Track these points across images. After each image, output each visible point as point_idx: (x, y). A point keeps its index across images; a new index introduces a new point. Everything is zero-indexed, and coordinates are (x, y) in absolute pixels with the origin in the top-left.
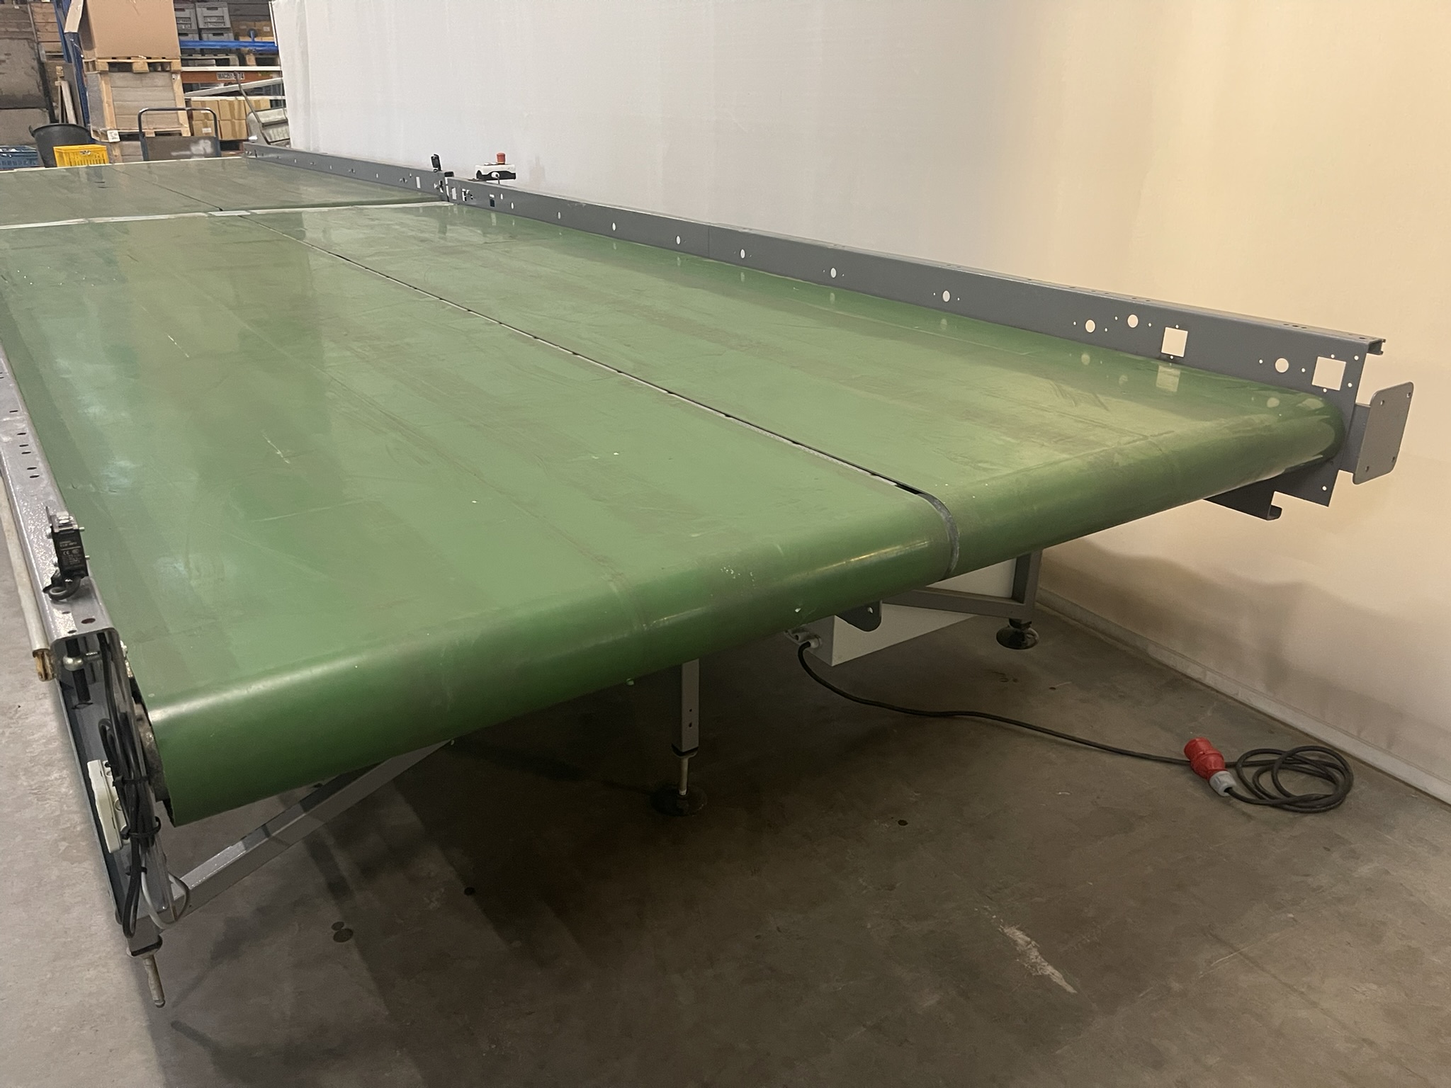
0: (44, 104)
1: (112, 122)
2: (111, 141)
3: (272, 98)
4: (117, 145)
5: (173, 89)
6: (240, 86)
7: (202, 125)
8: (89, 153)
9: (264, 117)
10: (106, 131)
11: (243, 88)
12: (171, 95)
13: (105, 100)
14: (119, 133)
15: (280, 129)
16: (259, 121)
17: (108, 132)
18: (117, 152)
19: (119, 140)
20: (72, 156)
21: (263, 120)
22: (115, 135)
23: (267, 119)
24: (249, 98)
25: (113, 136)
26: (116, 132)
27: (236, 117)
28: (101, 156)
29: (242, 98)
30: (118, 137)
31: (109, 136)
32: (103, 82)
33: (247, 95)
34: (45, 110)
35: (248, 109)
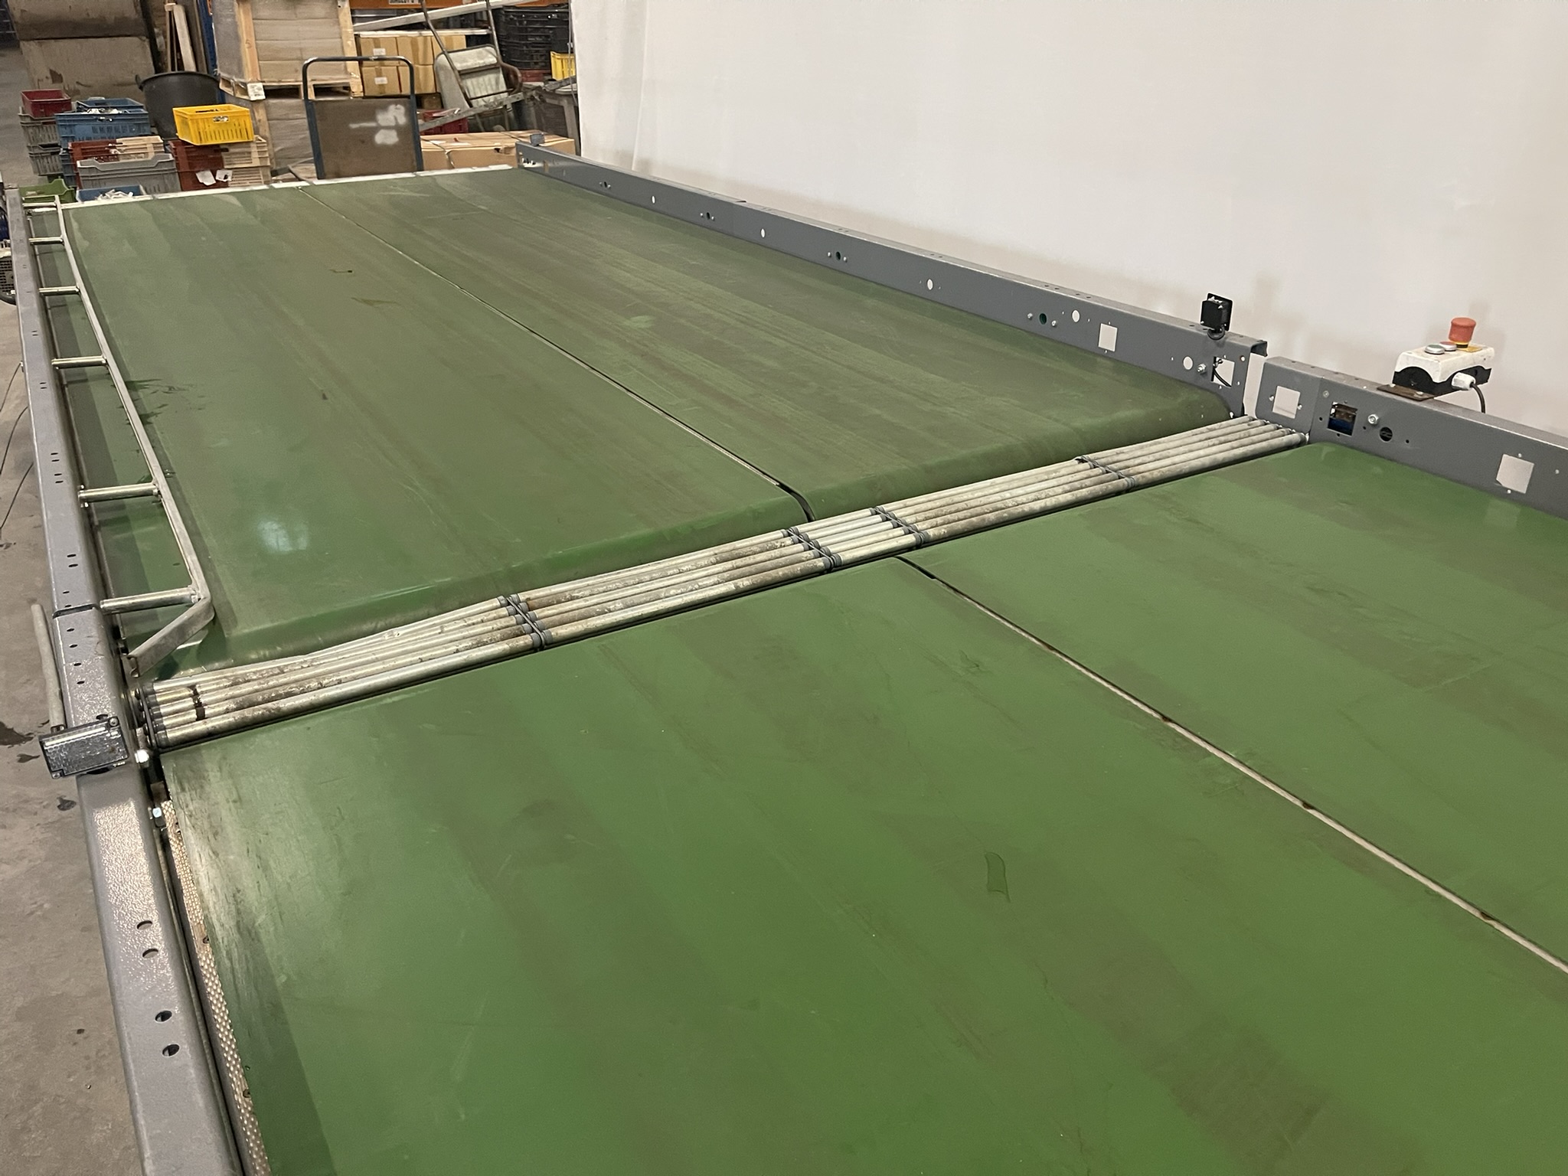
0: (143, 29)
1: (254, 71)
2: (253, 98)
3: (468, 32)
4: (261, 105)
5: (338, 23)
6: (426, 15)
7: (375, 74)
8: (226, 119)
9: (461, 63)
10: (245, 84)
11: (431, 18)
12: (336, 29)
13: (245, 39)
14: (264, 86)
15: (481, 79)
16: (453, 68)
17: (249, 85)
18: (261, 115)
19: (264, 97)
20: (201, 125)
21: (459, 66)
22: (259, 89)
23: (464, 64)
24: (439, 32)
25: (256, 92)
26: (260, 85)
27: (421, 61)
28: (242, 123)
29: (429, 33)
30: (262, 92)
31: (250, 90)
32: (241, 11)
33: (436, 28)
34: (144, 38)
35: (438, 50)
